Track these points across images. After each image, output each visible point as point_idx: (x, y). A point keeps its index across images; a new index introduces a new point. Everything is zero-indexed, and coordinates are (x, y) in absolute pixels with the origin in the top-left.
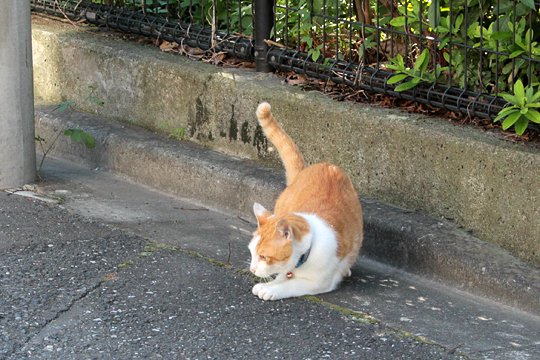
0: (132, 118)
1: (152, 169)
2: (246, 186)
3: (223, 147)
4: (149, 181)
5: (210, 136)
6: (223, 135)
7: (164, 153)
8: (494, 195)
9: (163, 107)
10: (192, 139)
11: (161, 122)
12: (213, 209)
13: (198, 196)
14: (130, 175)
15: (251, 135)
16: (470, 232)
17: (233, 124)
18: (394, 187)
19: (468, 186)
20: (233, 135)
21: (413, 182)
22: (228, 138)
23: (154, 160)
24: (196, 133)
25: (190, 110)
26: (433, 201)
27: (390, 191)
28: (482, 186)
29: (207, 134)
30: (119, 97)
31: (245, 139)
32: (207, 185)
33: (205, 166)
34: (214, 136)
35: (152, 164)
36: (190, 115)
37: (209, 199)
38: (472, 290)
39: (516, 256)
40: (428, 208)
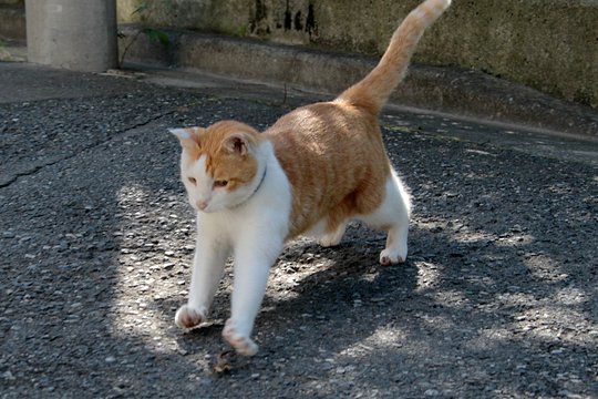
0: (201, 25)
1: (218, 59)
2: (298, 61)
3: (279, 37)
4: (215, 69)
5: (268, 31)
6: (279, 26)
7: (227, 44)
8: (520, 39)
9: (227, 11)
10: (252, 35)
11: (225, 23)
12: (271, 84)
13: (258, 76)
14: (199, 68)
15: (304, 22)
16: (499, 76)
17: (288, 15)
18: (429, 48)
19: (496, 36)
20: (288, 25)
21: (447, 40)
22: (283, 29)
23: (219, 51)
24: (256, 30)
25: (251, 10)
26: (465, 54)
27: (425, 53)
28: (509, 33)
29: (265, 28)
30: (190, 9)
31: (299, 27)
32: (265, 65)
33: (264, 50)
34: (271, 29)
35: (217, 55)
36: (251, 14)
37: (267, 77)
38: (501, 119)
39: (540, 90)
40: (460, 61)
